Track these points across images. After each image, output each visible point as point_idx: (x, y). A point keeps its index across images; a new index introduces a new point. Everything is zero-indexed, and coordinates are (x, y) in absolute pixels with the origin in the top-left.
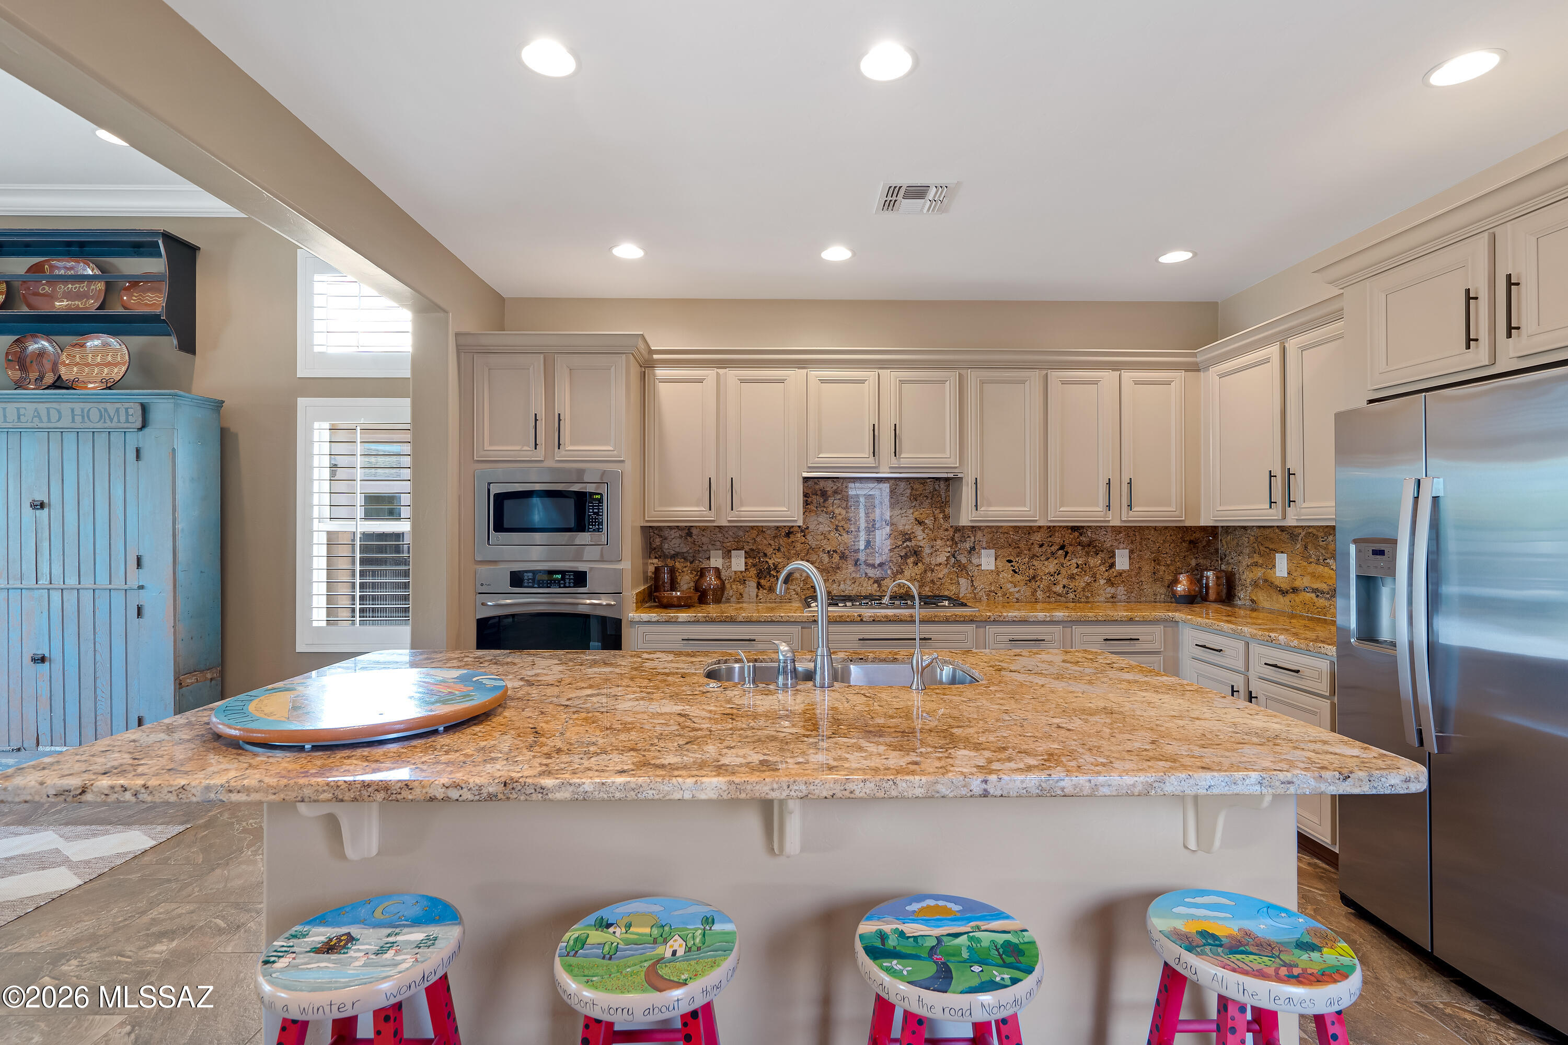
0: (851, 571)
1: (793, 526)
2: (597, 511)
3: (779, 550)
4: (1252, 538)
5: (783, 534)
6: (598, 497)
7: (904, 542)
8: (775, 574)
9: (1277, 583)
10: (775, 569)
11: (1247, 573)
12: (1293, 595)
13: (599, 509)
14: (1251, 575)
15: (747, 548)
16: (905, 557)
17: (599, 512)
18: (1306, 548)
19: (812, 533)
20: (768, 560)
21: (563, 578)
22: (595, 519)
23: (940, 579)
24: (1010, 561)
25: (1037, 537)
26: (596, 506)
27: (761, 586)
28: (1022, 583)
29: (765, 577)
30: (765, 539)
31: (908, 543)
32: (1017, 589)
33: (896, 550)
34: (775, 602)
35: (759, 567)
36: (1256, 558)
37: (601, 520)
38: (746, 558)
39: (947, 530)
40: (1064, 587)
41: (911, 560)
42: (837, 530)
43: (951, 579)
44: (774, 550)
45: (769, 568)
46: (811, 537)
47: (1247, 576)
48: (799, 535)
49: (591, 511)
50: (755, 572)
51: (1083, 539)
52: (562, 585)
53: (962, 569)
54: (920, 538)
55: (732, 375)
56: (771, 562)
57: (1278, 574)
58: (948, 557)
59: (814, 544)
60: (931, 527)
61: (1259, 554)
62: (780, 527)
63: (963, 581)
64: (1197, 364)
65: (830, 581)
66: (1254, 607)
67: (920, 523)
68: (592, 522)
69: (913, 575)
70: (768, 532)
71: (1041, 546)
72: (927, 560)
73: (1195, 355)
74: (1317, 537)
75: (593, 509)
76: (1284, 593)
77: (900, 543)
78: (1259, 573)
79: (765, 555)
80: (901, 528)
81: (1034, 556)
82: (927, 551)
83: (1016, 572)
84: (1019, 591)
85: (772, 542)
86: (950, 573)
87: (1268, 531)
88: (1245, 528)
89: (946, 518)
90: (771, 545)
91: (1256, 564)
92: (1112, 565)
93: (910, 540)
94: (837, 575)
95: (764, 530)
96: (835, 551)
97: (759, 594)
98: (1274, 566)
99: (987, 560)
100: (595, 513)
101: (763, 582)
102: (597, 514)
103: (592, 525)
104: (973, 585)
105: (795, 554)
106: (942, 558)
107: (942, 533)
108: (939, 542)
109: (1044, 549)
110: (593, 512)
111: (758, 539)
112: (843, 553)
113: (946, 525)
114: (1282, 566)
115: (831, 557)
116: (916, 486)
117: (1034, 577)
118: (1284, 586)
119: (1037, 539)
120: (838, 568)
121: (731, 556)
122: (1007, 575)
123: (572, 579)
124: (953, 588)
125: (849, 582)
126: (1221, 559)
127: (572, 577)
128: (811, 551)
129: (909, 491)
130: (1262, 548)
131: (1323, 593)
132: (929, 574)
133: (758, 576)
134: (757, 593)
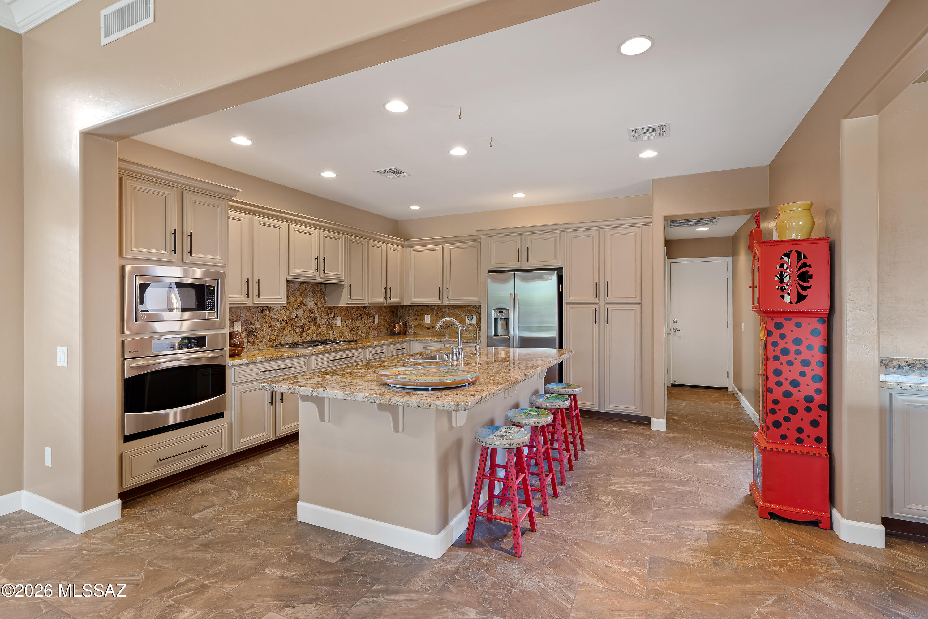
0: (289, 330)
1: (264, 307)
2: (211, 297)
3: (258, 320)
4: (414, 310)
5: (260, 311)
6: (212, 288)
7: (310, 314)
8: (256, 334)
9: (426, 325)
10: (256, 331)
11: (412, 323)
12: (432, 329)
13: (212, 296)
14: (414, 323)
15: (242, 320)
16: (310, 322)
17: (212, 298)
18: (437, 313)
19: (273, 311)
20: (252, 326)
21: (190, 342)
22: (210, 302)
23: (323, 331)
24: (345, 322)
25: (354, 311)
26: (211, 294)
27: (249, 341)
28: (349, 332)
29: (251, 336)
30: (251, 314)
31: (312, 315)
32: (347, 334)
33: (307, 318)
34: (256, 350)
35: (248, 331)
36: (416, 317)
37: (214, 303)
38: (241, 326)
39: (325, 308)
40: (361, 332)
41: (313, 323)
42: (284, 309)
43: (327, 332)
44: (255, 320)
45: (253, 331)
46: (272, 313)
47: (412, 324)
48: (267, 312)
49: (207, 297)
50: (246, 334)
51: (366, 311)
52: (189, 347)
53: (330, 326)
54: (316, 312)
55: (258, 219)
56: (254, 327)
57: (426, 322)
58: (326, 321)
59: (273, 316)
60: (320, 307)
61: (418, 315)
62: (258, 307)
63: (331, 332)
64: (404, 245)
65: (281, 336)
66: (415, 334)
67: (316, 305)
68: (208, 304)
69: (314, 330)
70: (253, 310)
71: (355, 315)
72: (318, 323)
73: (404, 241)
74: (442, 309)
75: (209, 296)
76: (428, 328)
77: (309, 315)
78: (418, 322)
79: (251, 323)
80: (309, 307)
81: (352, 320)
82: (319, 318)
83: (347, 327)
84: (348, 336)
85: (254, 316)
86: (326, 329)
87: (422, 307)
88: (411, 306)
89: (325, 302)
90: (254, 318)
91: (416, 319)
92: (374, 322)
93: (312, 313)
94: (284, 332)
95: (251, 309)
96: (283, 320)
97: (248, 346)
98: (424, 320)
99: (339, 322)
100: (210, 299)
101: (249, 339)
102: (211, 299)
103: (209, 307)
104: (334, 334)
105: (265, 322)
106: (323, 322)
107: (324, 310)
108: (323, 314)
109: (355, 316)
110: (209, 298)
111: (247, 315)
112: (286, 321)
113: (325, 306)
114: (428, 319)
115: (281, 323)
116: (315, 287)
117: (353, 329)
118: (428, 326)
119: (354, 312)
120: (284, 329)
121: (233, 325)
122: (344, 328)
123: (196, 342)
124: (327, 335)
125: (289, 336)
126: (400, 318)
127: (196, 341)
128: (272, 320)
129: (312, 289)
130: (419, 313)
131: (444, 327)
132: (319, 330)
133: (247, 336)
134: (247, 345)
